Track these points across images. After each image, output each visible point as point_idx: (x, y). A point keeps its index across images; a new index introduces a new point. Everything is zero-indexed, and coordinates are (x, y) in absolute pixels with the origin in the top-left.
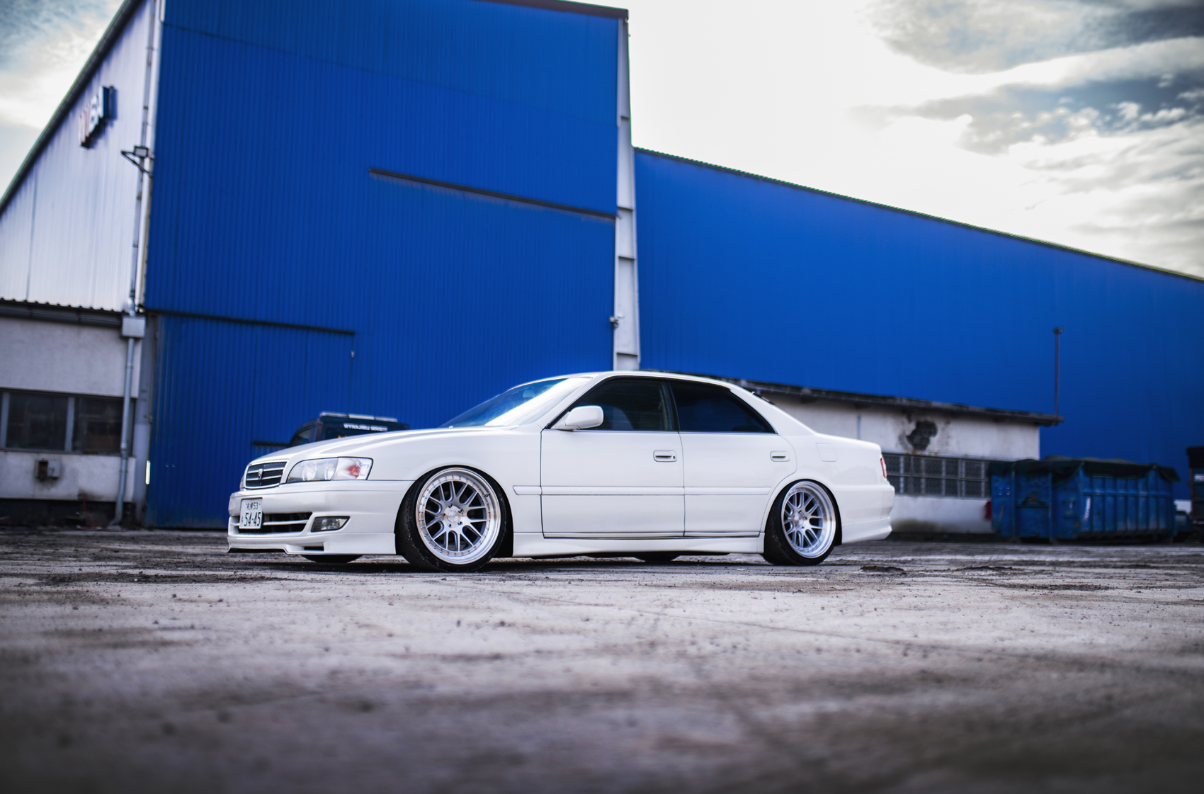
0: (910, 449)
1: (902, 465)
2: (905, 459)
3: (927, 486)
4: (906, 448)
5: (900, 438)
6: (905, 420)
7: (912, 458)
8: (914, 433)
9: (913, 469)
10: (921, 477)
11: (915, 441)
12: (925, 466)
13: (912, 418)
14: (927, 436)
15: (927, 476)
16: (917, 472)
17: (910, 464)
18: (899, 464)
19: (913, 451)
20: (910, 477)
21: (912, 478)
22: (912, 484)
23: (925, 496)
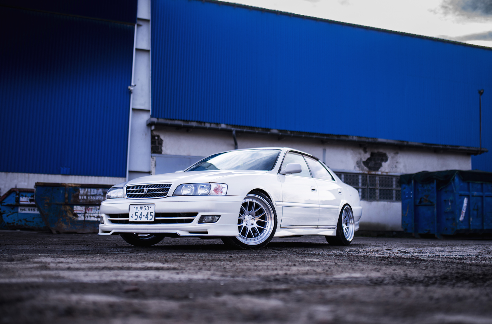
0: (366, 170)
1: (360, 181)
2: (363, 177)
3: (380, 194)
4: (362, 170)
5: (358, 163)
6: (362, 152)
7: (368, 176)
8: (369, 159)
9: (369, 183)
10: (376, 189)
11: (370, 165)
12: (380, 181)
13: (367, 150)
14: (379, 162)
15: (380, 188)
16: (373, 185)
17: (366, 180)
18: (358, 180)
19: (369, 172)
20: (367, 188)
21: (368, 189)
22: (368, 193)
23: (378, 201)
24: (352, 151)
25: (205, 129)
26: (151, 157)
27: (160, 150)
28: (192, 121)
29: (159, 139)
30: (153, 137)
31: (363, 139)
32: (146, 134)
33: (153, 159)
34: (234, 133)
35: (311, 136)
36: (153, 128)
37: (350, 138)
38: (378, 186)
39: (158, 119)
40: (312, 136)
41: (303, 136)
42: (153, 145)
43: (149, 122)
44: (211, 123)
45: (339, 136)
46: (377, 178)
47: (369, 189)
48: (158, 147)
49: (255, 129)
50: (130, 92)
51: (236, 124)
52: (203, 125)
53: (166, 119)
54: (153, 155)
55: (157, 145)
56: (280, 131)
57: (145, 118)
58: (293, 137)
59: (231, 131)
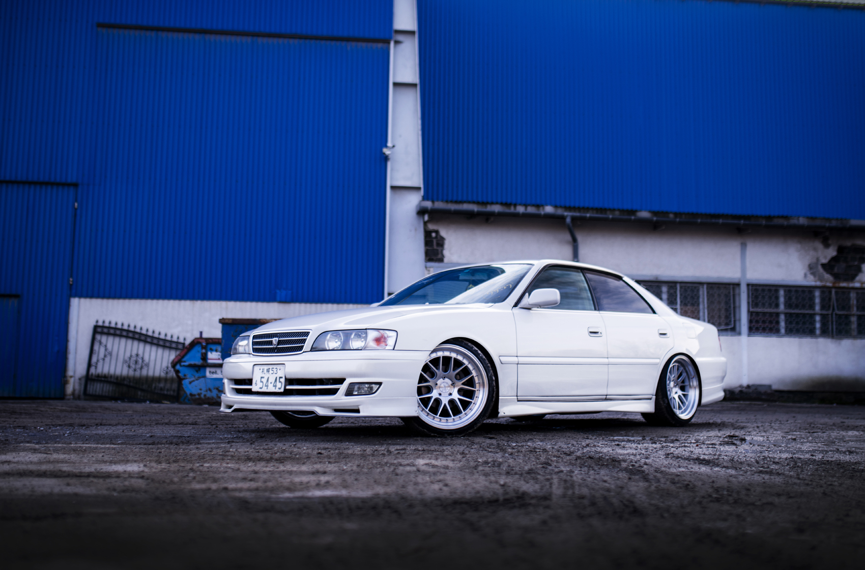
0: (828, 280)
1: (817, 300)
2: (822, 292)
3: (859, 325)
4: (821, 279)
5: (811, 268)
6: (819, 245)
7: (833, 291)
8: (834, 259)
9: (835, 305)
10: (850, 315)
11: (836, 270)
12: (858, 301)
13: (830, 242)
14: (856, 263)
15: (859, 313)
16: (843, 308)
17: (830, 299)
18: (812, 299)
19: (834, 283)
20: (832, 314)
21: (834, 316)
22: (834, 323)
23: (855, 337)
24: (799, 246)
25: (516, 216)
26: (426, 267)
27: (440, 256)
28: (492, 203)
29: (438, 237)
30: (427, 234)
31: (818, 223)
32: (416, 230)
33: (429, 271)
34: (568, 220)
35: (713, 221)
36: (426, 218)
37: (794, 221)
38: (854, 311)
39: (433, 202)
40: (717, 221)
41: (699, 221)
42: (428, 248)
43: (418, 209)
44: (526, 206)
45: (769, 218)
46: (853, 295)
47: (836, 314)
48: (437, 250)
49: (608, 212)
50: (386, 158)
51: (572, 205)
52: (512, 210)
53: (447, 202)
54: (430, 264)
55: (435, 247)
56: (655, 213)
57: (413, 201)
58: (680, 223)
59: (563, 218)
